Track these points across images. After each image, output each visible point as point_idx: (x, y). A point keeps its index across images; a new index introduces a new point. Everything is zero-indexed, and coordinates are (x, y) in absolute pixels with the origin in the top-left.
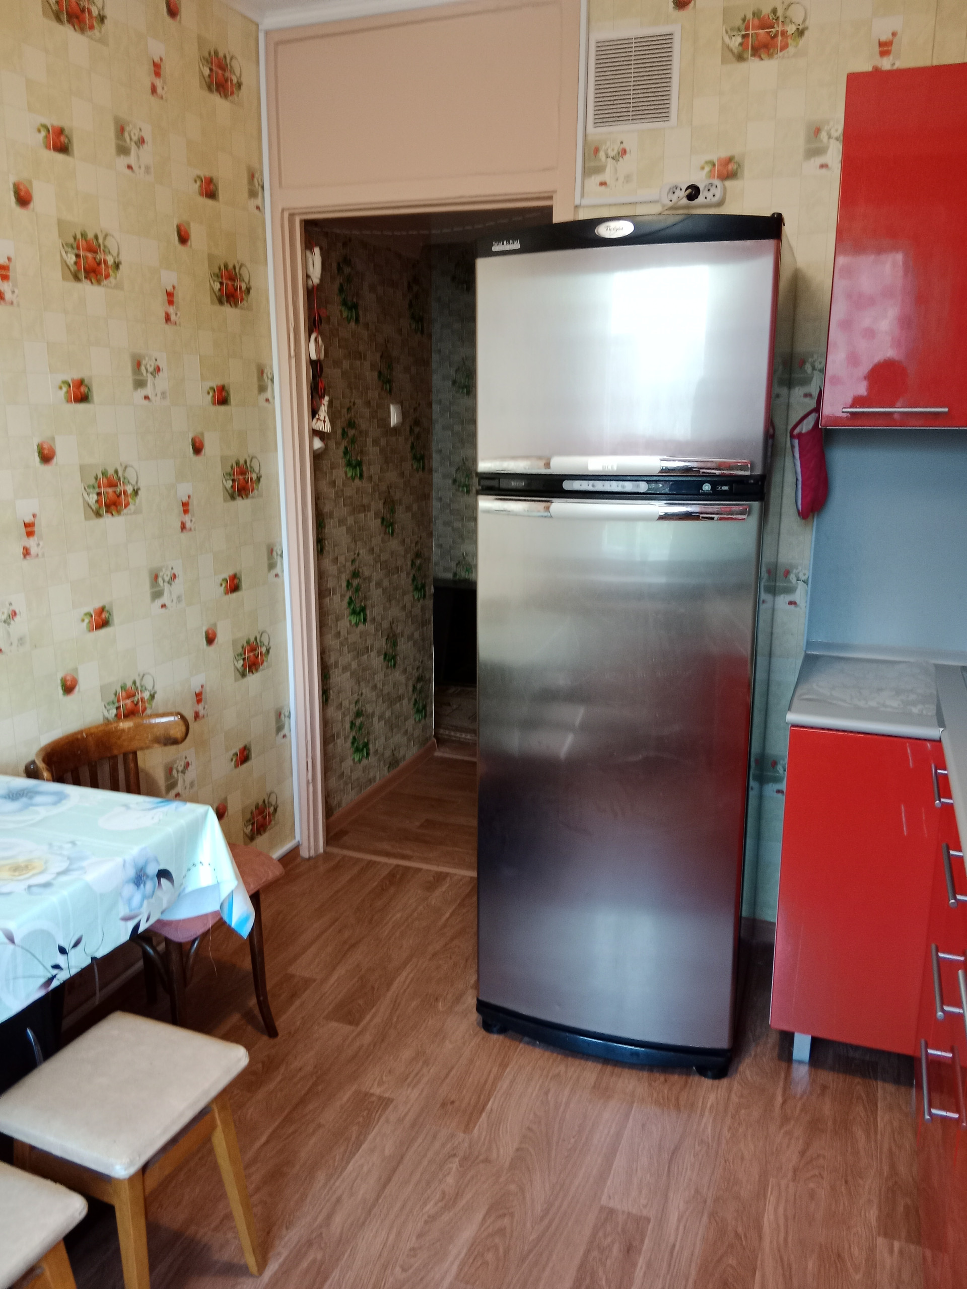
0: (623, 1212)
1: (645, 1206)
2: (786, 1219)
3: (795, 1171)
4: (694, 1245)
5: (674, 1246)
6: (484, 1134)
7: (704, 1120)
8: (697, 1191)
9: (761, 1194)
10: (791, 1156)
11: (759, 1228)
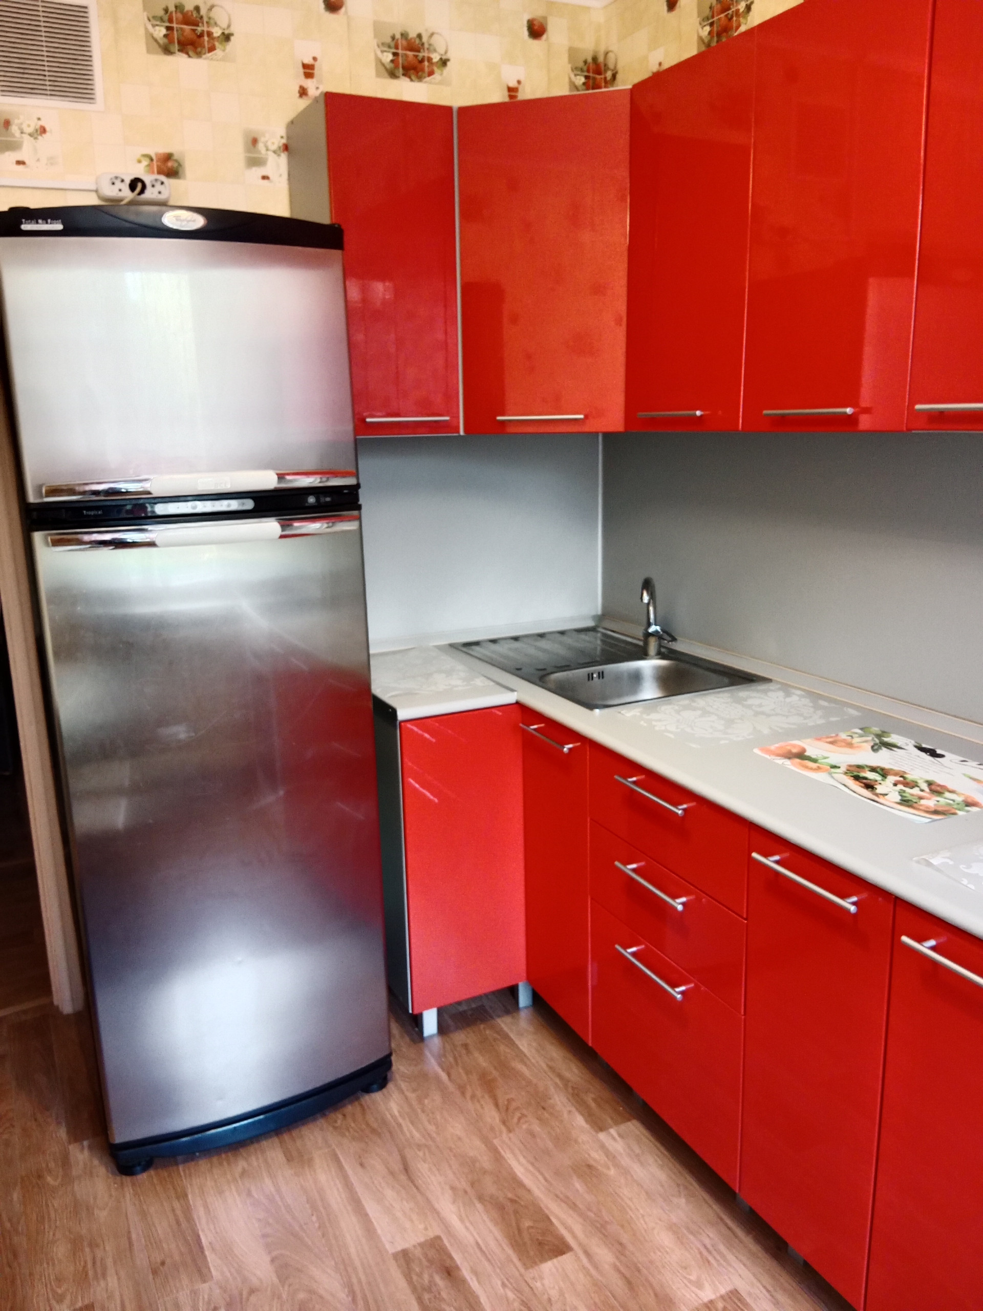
0: (414, 1246)
1: (426, 1229)
2: (532, 1164)
3: (504, 1122)
4: (491, 1231)
5: (477, 1244)
6: (225, 1269)
7: (405, 1129)
8: (453, 1188)
9: (498, 1158)
10: (491, 1115)
11: (521, 1184)
